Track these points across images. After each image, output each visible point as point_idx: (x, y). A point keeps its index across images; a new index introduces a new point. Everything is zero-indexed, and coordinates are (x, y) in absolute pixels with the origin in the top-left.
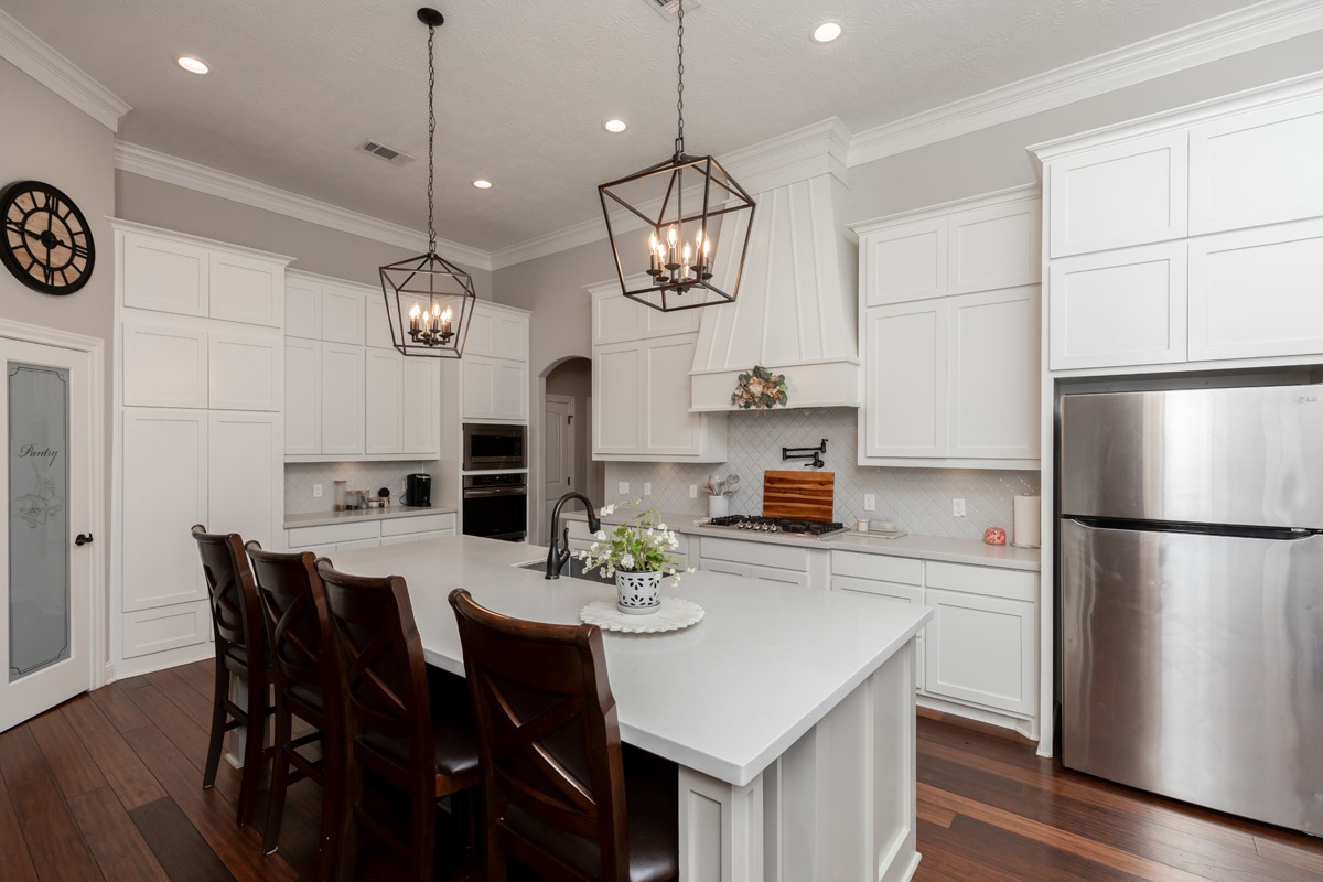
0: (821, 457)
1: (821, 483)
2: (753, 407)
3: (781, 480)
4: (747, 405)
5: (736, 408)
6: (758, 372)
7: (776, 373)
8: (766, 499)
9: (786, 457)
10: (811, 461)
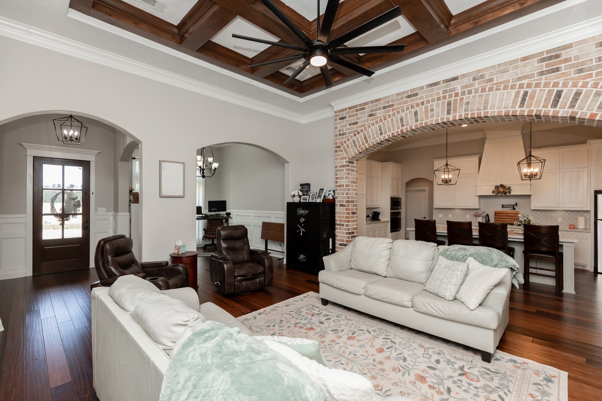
0: (515, 207)
1: (515, 214)
2: (499, 194)
3: (501, 213)
4: (498, 194)
5: (494, 194)
6: (502, 186)
7: (507, 186)
8: (495, 218)
9: (503, 207)
10: (512, 208)
